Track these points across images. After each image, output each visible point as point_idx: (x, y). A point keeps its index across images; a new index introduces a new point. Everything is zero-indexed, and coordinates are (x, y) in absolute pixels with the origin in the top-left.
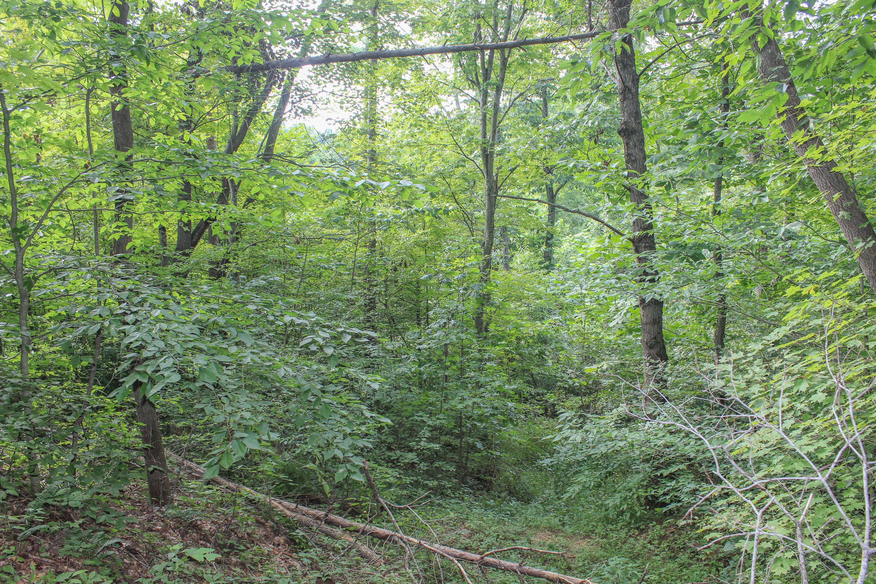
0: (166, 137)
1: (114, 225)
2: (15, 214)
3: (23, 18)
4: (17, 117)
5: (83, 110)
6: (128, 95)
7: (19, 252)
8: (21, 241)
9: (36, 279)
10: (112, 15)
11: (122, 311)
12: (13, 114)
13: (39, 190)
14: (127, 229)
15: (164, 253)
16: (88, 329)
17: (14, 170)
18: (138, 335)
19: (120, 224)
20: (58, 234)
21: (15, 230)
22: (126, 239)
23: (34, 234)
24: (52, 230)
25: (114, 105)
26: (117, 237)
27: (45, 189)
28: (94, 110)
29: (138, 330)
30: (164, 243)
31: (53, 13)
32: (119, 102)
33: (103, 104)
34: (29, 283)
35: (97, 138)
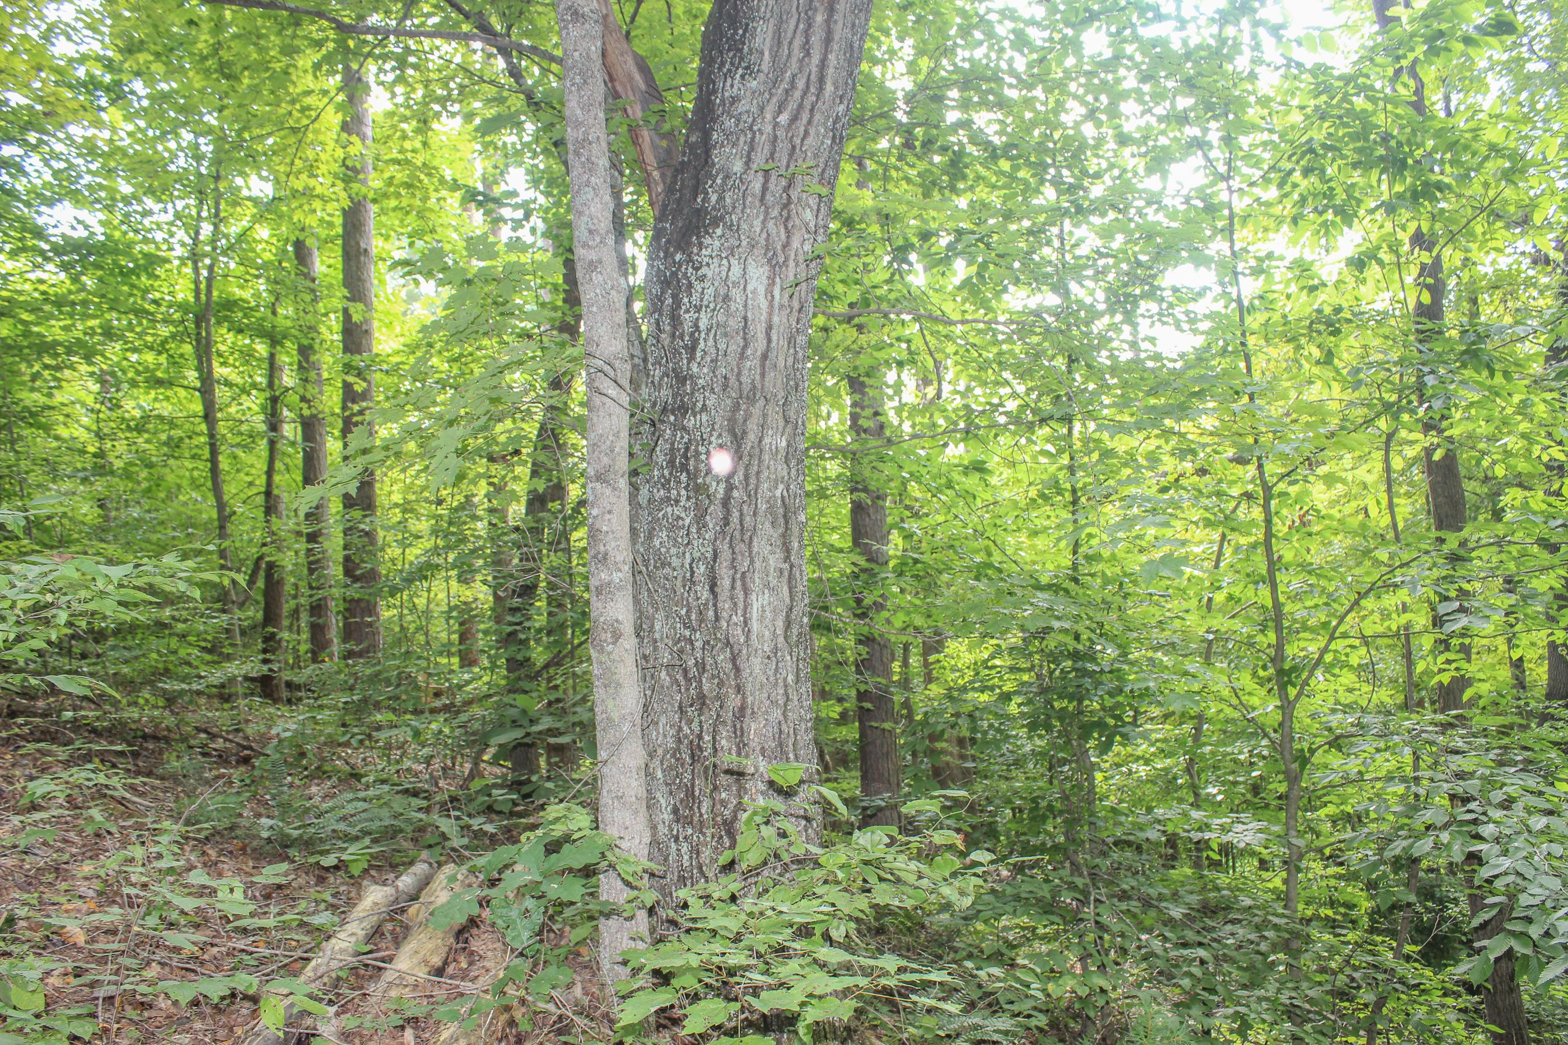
0: (1527, 493)
1: (1441, 659)
2: (1279, 647)
3: (1288, 341)
4: (1284, 494)
5: (1379, 466)
6: (1455, 432)
7: (1287, 707)
8: (1290, 688)
9: (1312, 752)
10: (1420, 304)
11: (1473, 816)
12: (1276, 490)
13: (1316, 606)
14: (1464, 665)
15: (1527, 704)
16: (1411, 846)
17: (1279, 576)
18: (1506, 863)
19: (1451, 656)
20: (1348, 678)
21: (1281, 672)
22: (1462, 682)
23: (1309, 677)
24: (1337, 671)
25: (1429, 452)
26: (1446, 678)
27: (1326, 604)
28: (1397, 463)
29: (1505, 853)
30: (1521, 684)
31: (1329, 324)
32: (1439, 446)
33: (1410, 452)
34: (1303, 760)
35: (1404, 508)
